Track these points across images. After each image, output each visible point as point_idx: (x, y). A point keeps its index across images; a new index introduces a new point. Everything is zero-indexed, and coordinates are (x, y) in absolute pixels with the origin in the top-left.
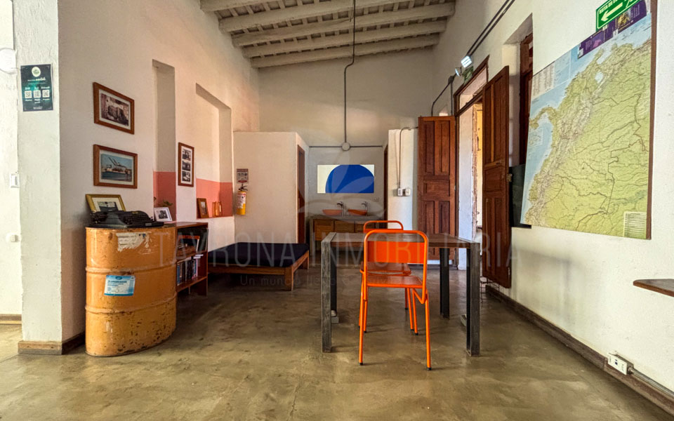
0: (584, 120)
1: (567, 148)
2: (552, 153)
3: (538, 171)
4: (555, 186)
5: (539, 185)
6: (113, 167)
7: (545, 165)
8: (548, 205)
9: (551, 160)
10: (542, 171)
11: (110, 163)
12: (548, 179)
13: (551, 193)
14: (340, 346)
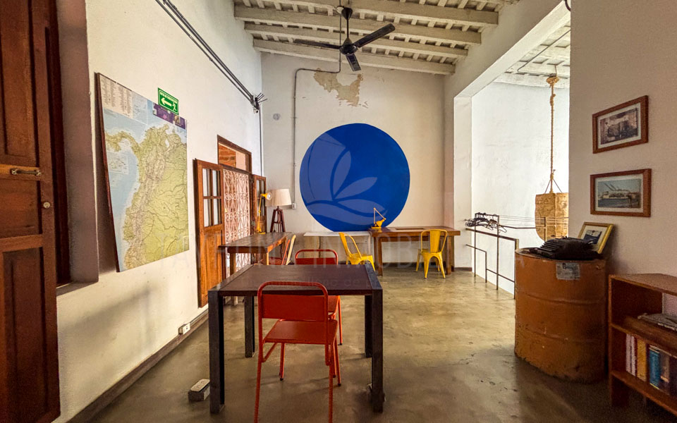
0: (161, 169)
1: (153, 188)
2: (140, 188)
3: (130, 205)
4: (149, 222)
5: (134, 221)
6: (611, 192)
7: (135, 199)
8: (146, 241)
9: (141, 195)
10: (133, 205)
11: (608, 190)
12: (141, 214)
13: (146, 229)
14: (358, 359)
